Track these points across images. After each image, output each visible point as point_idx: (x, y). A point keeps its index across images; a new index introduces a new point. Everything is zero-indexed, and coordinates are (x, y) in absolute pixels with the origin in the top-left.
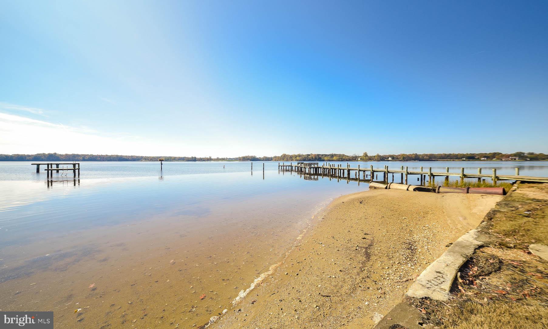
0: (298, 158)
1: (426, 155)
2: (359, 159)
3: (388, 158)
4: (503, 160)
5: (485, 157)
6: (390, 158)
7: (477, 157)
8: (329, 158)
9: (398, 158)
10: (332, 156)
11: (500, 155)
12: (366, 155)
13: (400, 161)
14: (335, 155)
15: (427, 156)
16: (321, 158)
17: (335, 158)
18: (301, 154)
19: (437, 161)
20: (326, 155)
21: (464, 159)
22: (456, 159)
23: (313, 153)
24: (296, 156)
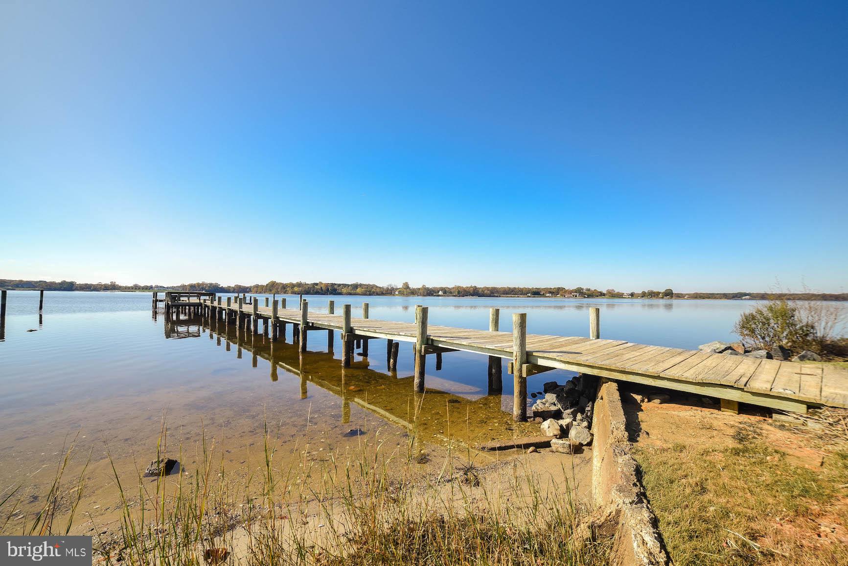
0: (296, 289)
1: (487, 288)
2: (397, 293)
3: (438, 292)
4: (566, 296)
5: (550, 292)
6: (440, 292)
7: (542, 293)
8: (349, 290)
9: (451, 293)
10: (356, 286)
11: (564, 290)
12: (406, 286)
13: (454, 296)
14: (361, 285)
15: (488, 290)
16: (336, 290)
17: (359, 290)
18: (303, 281)
19: (500, 296)
20: (345, 285)
21: (529, 295)
22: (521, 295)
23: (324, 282)
24: (293, 286)
